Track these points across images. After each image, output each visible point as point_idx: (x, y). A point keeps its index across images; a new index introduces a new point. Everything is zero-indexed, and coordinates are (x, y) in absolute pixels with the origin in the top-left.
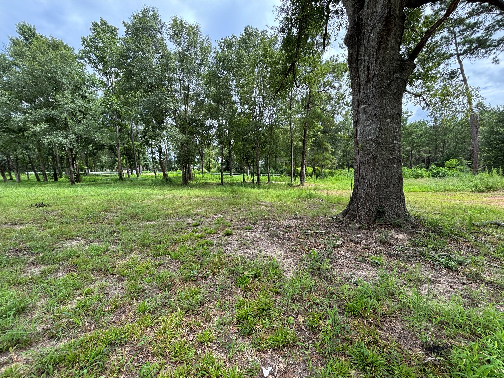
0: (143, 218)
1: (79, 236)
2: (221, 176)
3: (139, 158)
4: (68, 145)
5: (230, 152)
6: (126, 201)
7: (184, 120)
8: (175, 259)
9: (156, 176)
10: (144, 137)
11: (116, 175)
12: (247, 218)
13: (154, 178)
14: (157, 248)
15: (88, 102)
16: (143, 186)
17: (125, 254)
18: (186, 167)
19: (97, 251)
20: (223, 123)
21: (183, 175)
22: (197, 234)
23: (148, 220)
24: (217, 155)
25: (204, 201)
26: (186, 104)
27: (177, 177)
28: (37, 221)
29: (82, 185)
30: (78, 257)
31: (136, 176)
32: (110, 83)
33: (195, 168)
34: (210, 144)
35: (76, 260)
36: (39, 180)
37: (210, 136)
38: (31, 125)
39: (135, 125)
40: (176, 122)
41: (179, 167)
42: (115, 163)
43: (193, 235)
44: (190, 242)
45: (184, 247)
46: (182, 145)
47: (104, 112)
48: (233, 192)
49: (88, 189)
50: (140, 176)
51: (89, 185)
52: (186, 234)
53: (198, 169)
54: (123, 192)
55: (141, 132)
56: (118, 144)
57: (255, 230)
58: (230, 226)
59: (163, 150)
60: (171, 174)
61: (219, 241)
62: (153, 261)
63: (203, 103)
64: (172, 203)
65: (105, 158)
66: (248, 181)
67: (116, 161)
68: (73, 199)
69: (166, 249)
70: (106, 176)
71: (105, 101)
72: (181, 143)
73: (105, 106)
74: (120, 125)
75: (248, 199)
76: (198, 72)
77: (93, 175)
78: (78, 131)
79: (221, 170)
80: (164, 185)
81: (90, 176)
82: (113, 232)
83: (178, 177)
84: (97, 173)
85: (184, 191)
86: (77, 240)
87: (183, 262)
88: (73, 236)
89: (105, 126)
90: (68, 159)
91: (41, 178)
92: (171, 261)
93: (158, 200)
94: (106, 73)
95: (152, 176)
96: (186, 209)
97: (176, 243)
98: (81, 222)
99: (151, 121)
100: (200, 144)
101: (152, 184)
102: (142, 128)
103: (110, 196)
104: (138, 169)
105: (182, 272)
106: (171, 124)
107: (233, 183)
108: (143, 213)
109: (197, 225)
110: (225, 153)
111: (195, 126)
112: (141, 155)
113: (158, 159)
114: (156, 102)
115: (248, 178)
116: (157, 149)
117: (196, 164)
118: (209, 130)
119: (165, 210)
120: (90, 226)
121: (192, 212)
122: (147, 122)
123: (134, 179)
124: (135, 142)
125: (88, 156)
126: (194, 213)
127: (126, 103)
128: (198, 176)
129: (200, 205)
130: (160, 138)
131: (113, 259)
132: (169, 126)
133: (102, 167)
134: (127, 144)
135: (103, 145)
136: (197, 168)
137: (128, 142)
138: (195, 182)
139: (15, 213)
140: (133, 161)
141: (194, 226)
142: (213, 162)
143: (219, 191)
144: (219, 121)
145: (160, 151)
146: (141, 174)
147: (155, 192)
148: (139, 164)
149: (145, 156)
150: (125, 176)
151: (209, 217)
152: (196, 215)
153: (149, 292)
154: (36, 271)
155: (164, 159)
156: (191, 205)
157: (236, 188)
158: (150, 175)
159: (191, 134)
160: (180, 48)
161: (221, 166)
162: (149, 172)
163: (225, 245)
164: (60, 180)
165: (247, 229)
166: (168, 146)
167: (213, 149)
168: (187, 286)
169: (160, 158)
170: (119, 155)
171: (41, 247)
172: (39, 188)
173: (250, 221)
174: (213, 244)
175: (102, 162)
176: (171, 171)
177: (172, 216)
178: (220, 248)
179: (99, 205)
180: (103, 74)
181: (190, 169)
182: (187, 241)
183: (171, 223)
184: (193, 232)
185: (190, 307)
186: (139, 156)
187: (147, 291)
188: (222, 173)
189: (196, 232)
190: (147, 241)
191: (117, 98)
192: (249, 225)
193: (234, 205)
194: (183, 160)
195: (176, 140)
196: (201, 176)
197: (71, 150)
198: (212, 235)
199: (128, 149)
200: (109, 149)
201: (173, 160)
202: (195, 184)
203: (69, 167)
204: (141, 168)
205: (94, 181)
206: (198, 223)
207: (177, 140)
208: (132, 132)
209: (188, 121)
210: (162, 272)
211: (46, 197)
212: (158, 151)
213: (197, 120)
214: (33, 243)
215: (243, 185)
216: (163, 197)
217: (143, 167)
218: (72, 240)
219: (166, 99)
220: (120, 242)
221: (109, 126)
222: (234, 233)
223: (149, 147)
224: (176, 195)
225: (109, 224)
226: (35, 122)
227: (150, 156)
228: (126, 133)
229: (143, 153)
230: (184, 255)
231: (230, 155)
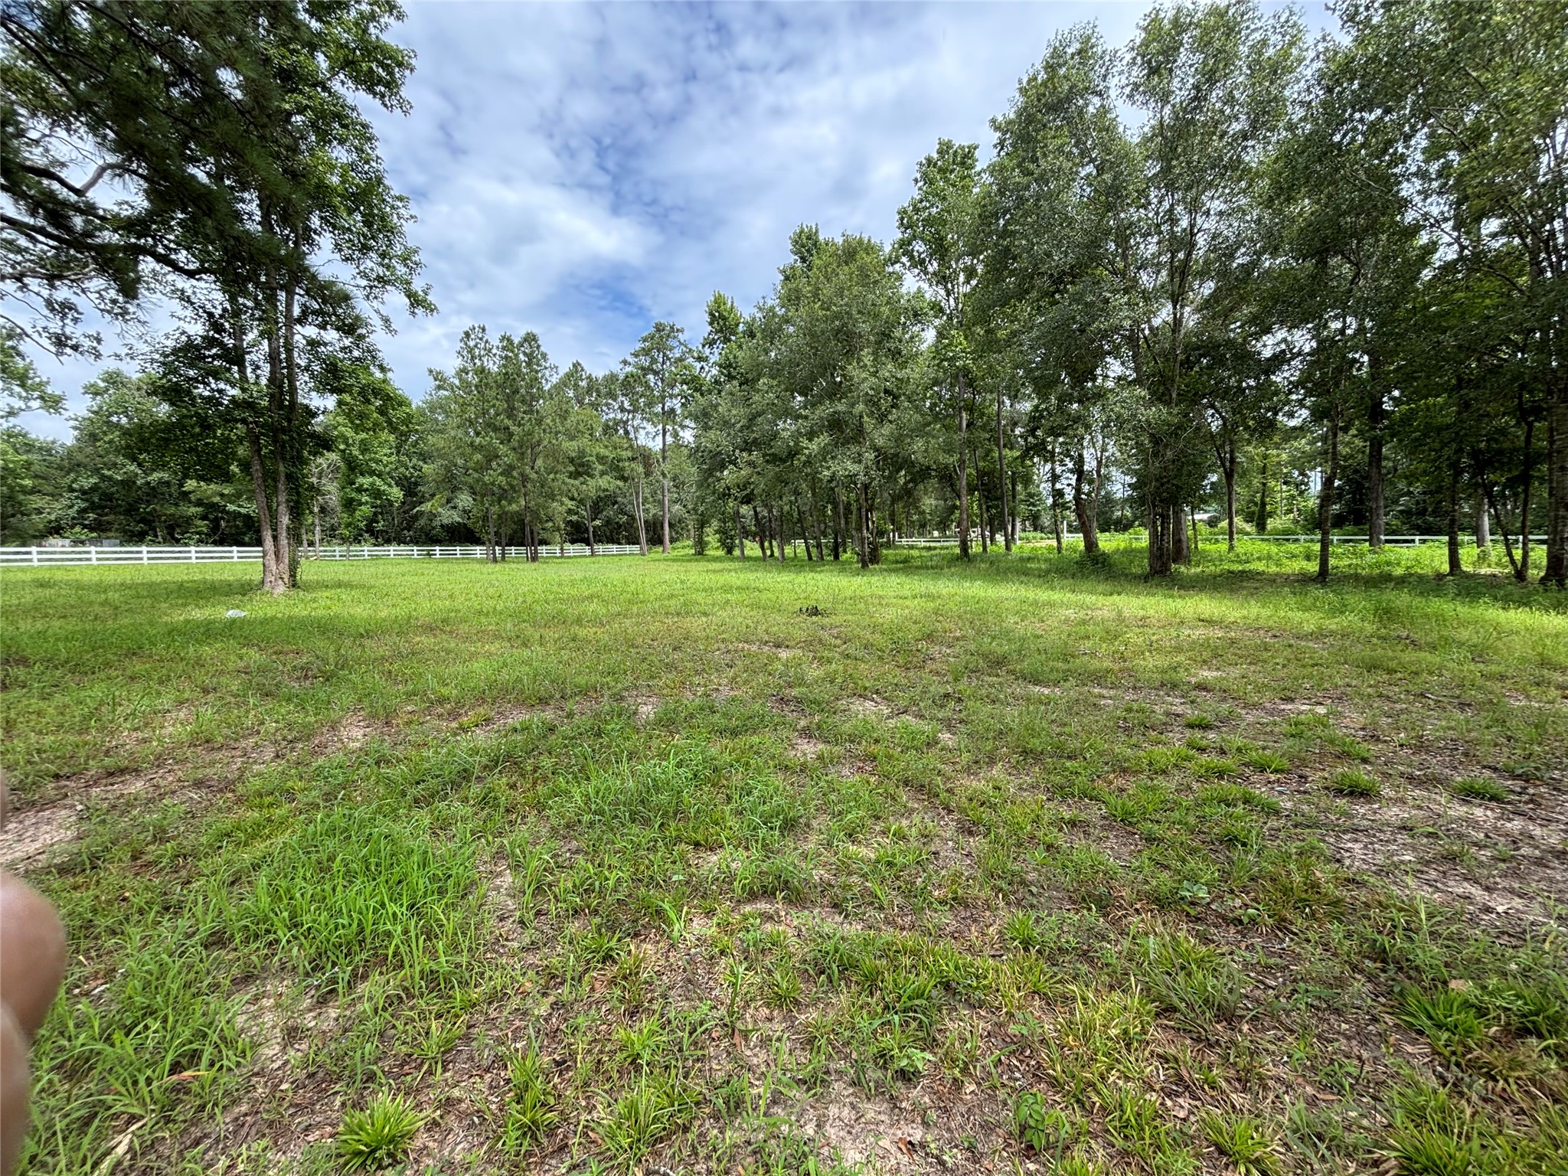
0: (1021, 671)
1: (877, 692)
2: (1317, 547)
3: (1014, 497)
4: (862, 478)
5: (1376, 445)
6: (978, 617)
7: (1168, 355)
8: (1124, 822)
9: (1059, 549)
10: (1032, 432)
11: (954, 545)
12: (1477, 742)
13: (1054, 555)
14: (1067, 769)
15: (903, 366)
16: (1023, 578)
17: (976, 762)
18: (1165, 518)
19: (913, 739)
20: (1342, 331)
21: (1152, 544)
22: (1204, 758)
23: (1037, 682)
24: (1303, 463)
25: (1233, 642)
26: (1177, 298)
27: (1129, 552)
28: (808, 644)
29: (881, 571)
30: (877, 741)
31: (1003, 550)
32: (952, 301)
33: (1197, 517)
34: (1272, 424)
35: (874, 749)
36: (810, 558)
37: (1276, 393)
38: (804, 443)
39: (1008, 402)
40: (1137, 369)
41: (1136, 518)
42: (953, 513)
43: (1188, 759)
44: (1178, 777)
45: (1154, 789)
46: (1156, 440)
47: (936, 382)
48: (1386, 614)
49: (894, 580)
50: (1014, 548)
51: (895, 571)
52: (1161, 748)
53: (1212, 523)
54: (970, 593)
55: (1025, 419)
56: (962, 462)
57: (1525, 808)
58: (1365, 761)
59: (1090, 464)
60: (1108, 542)
61: (1305, 807)
62: (1050, 804)
63: (1249, 274)
64: (1110, 636)
65: (929, 502)
66: (1484, 570)
67: (955, 507)
68: (866, 604)
69: (1093, 781)
70: (930, 548)
71: (938, 351)
72: (1152, 435)
73: (938, 365)
74: (970, 408)
75: (1478, 654)
76: (1236, 164)
77: (903, 547)
78: (880, 442)
79: (1318, 523)
80: (1085, 577)
81: (897, 548)
82: (947, 696)
83: (1133, 550)
84: (912, 541)
85: (1153, 600)
86: (873, 700)
87: (1150, 839)
88: (866, 689)
89: (936, 417)
90: (859, 509)
91: (814, 551)
92: (1110, 822)
93: (1067, 621)
94: (944, 277)
95: (1050, 549)
96: (1162, 661)
97: (1124, 771)
98: (880, 658)
99: (1058, 381)
100: (1228, 429)
101: (1048, 572)
102: (1026, 406)
103: (939, 601)
104: (1010, 528)
105: (1146, 871)
106: (1120, 378)
107: (1387, 578)
108: (1022, 658)
109: (1205, 727)
110: (1343, 450)
111: (1210, 367)
112: (1019, 488)
113: (1069, 495)
114: (1074, 318)
115: (1483, 558)
116: (1071, 465)
117: (1205, 502)
118: (1268, 372)
119: (1087, 658)
120: (898, 671)
121: (1182, 674)
122: (1043, 386)
123: (998, 555)
124: (1006, 452)
125: (895, 499)
126: (1193, 680)
127: (990, 344)
128: (1208, 547)
129: (1216, 656)
130: (1081, 430)
131: (948, 769)
132: (1110, 384)
133: (923, 526)
134: (984, 459)
135: (928, 468)
136: (1205, 516)
137: (989, 451)
138: (1199, 570)
139: (778, 623)
140: (997, 506)
141: (1191, 726)
142: (1281, 491)
143: (1307, 609)
144: (1325, 326)
145: (1079, 471)
146: (1019, 543)
147: (1056, 596)
148: (1013, 515)
149: (1032, 489)
150: (975, 548)
151: (1255, 706)
152: (1201, 687)
153: (1040, 895)
154: (809, 750)
155: (1088, 494)
156: (1179, 649)
157: (1402, 599)
158: (1043, 543)
159: (1192, 398)
160: (1167, 110)
161: (1321, 506)
162: (1039, 535)
163: (1340, 831)
164: (844, 557)
165: (1470, 794)
166: (1104, 450)
167: (1286, 440)
168: (1164, 924)
169: (1078, 490)
170: (964, 492)
171: (815, 702)
172: (811, 575)
173: (1490, 761)
174: (1277, 813)
175: (924, 512)
176: (1108, 530)
177: (1111, 678)
178: (1312, 837)
179: (915, 623)
180: (938, 283)
181: (1178, 523)
182: (1164, 772)
183: (1109, 699)
184: (1191, 745)
185: (1176, 1001)
186: (1014, 489)
187: (1034, 889)
188: (1325, 533)
189: (1202, 750)
190: (1036, 741)
191: (966, 338)
192: (1483, 777)
193: (1391, 671)
194: (1156, 493)
195: (1134, 428)
196: (1224, 547)
197: (866, 487)
198: (1273, 777)
199: (986, 474)
200: (941, 478)
201: (1119, 495)
202: (1197, 575)
203: (859, 529)
204: (1018, 525)
205: (905, 561)
206: (1209, 718)
207: (1139, 429)
208: (999, 423)
209: (1182, 357)
210: (1080, 849)
211: (821, 595)
212: (1071, 471)
213: (1219, 346)
214: (804, 689)
215: (1452, 590)
216: (1081, 614)
217: (1023, 523)
218: (865, 698)
219: (1107, 301)
220: (962, 728)
221: (945, 417)
222: (1387, 791)
223: (1046, 461)
224: (1126, 613)
225: (938, 673)
226: (811, 435)
227: (1045, 488)
228: (983, 428)
229: (1027, 481)
230: (1153, 817)
231: (1376, 456)
